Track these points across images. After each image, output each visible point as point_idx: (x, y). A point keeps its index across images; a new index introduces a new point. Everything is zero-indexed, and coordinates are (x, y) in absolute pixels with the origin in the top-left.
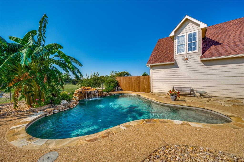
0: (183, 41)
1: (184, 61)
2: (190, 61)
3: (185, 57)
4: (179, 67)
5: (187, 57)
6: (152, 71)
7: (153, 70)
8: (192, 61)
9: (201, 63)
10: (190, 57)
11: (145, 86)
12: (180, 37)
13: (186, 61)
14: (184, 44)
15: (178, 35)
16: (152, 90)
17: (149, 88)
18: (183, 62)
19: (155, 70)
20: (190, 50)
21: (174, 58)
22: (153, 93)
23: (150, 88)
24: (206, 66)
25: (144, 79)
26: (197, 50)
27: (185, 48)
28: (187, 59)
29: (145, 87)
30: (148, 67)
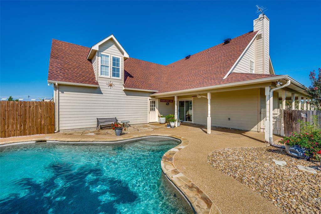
0: (107, 62)
1: (109, 87)
2: (114, 88)
3: (109, 82)
4: (102, 93)
5: (111, 82)
6: (59, 94)
7: (60, 92)
8: (116, 88)
9: (123, 91)
10: (114, 83)
11: (41, 121)
12: (104, 55)
13: (110, 87)
14: (108, 67)
15: (102, 52)
16: (59, 127)
17: (52, 123)
18: (107, 87)
19: (64, 92)
20: (114, 75)
21: (96, 80)
22: (61, 132)
23: (54, 125)
24: (127, 95)
25: (39, 107)
26: (120, 78)
27: (109, 71)
28: (111, 85)
29: (43, 122)
30: (49, 85)
